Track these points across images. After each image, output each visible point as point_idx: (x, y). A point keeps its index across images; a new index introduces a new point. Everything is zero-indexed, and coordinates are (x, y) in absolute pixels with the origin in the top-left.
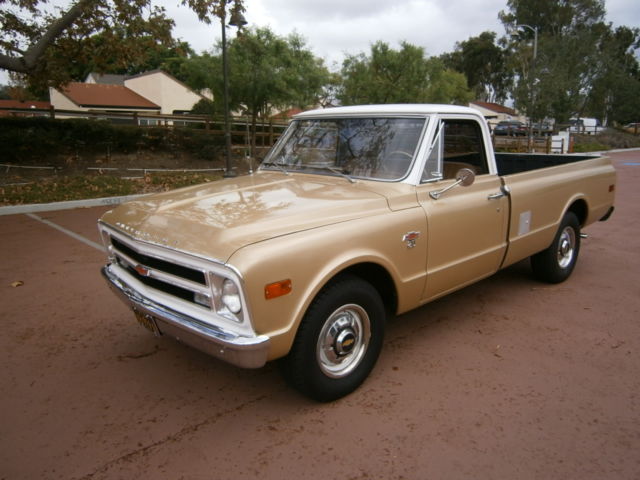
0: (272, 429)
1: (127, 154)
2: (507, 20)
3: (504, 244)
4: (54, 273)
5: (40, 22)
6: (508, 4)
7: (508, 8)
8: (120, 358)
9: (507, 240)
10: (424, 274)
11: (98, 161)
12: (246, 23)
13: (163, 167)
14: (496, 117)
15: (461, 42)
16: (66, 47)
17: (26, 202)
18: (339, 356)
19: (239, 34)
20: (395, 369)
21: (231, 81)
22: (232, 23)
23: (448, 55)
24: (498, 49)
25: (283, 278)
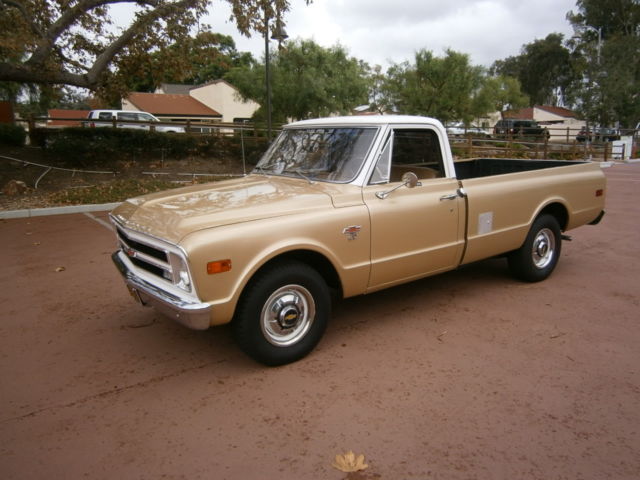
0: (220, 382)
1: (179, 160)
2: (575, 20)
3: (462, 241)
4: (92, 262)
5: (105, 41)
6: (578, 4)
7: (578, 7)
8: (123, 327)
9: (466, 238)
10: (368, 263)
11: (152, 166)
12: (286, 36)
13: (211, 172)
14: (562, 122)
15: (527, 43)
16: (126, 63)
17: (85, 203)
18: (283, 328)
19: (280, 47)
20: (344, 345)
21: (274, 91)
22: (273, 37)
23: (514, 59)
24: (566, 51)
25: (223, 258)
